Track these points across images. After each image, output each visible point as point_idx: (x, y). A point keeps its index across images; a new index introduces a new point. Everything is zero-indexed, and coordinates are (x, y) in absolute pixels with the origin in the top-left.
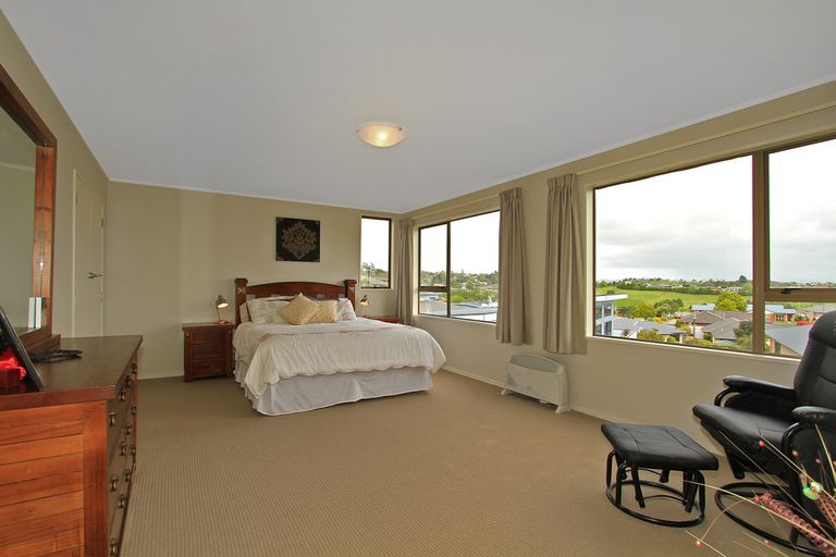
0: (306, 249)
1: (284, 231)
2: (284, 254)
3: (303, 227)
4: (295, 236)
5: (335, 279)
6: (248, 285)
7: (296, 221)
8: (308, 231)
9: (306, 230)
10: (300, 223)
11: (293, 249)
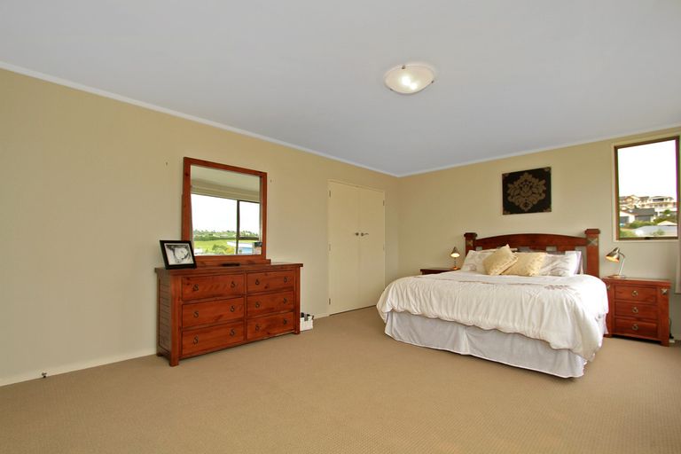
0: (534, 200)
1: (510, 185)
2: (510, 207)
3: (530, 177)
4: (521, 188)
5: (575, 229)
6: (477, 238)
7: (522, 173)
8: (535, 181)
9: (533, 180)
10: (526, 174)
11: (518, 201)
